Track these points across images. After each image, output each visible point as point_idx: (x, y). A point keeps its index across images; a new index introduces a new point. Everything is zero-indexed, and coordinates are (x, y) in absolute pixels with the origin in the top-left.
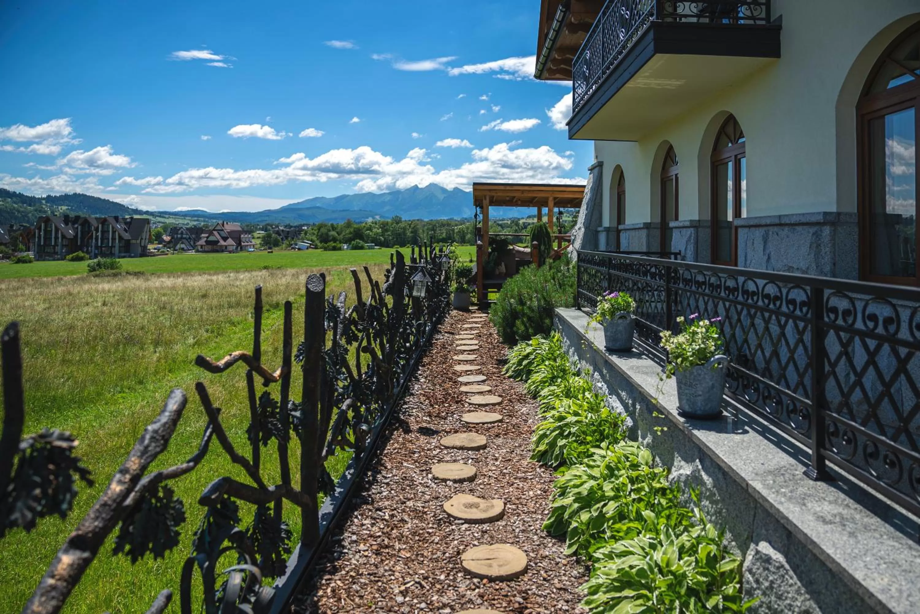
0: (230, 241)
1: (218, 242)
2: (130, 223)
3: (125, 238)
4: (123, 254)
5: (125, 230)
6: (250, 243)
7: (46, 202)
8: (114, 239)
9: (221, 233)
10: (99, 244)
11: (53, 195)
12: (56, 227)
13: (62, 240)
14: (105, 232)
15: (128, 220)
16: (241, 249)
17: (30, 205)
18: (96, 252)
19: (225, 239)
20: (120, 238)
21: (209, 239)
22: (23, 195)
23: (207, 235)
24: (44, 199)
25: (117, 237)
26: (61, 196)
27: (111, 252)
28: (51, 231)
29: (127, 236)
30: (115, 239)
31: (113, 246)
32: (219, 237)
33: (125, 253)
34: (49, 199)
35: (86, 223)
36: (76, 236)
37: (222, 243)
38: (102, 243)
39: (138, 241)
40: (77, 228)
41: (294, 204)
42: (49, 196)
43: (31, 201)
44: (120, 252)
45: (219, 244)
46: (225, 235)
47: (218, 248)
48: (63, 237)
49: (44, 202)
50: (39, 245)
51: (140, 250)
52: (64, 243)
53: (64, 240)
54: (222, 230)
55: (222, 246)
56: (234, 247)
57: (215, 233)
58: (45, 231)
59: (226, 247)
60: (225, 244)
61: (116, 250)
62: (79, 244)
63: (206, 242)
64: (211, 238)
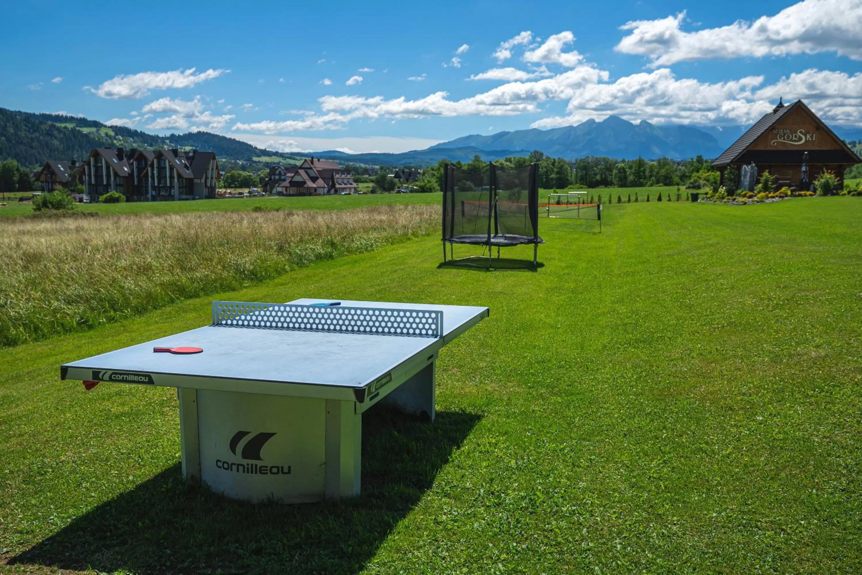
0: (320, 182)
1: (305, 183)
2: (193, 158)
3: (185, 176)
4: (185, 197)
5: (186, 166)
6: (349, 186)
7: (170, 142)
8: (172, 177)
9: (309, 171)
10: (156, 184)
11: (177, 133)
12: (107, 162)
13: (115, 179)
14: (161, 169)
15: (191, 154)
16: (336, 191)
17: (151, 145)
18: (154, 193)
19: (314, 179)
20: (180, 176)
21: (295, 179)
22: (144, 134)
23: (292, 175)
24: (167, 138)
25: (175, 175)
26: (185, 135)
27: (170, 193)
28: (102, 167)
29: (188, 174)
30: (174, 178)
31: (172, 187)
32: (305, 177)
33: (186, 194)
34: (173, 138)
35: (141, 158)
36: (131, 175)
37: (310, 184)
38: (159, 182)
39: (203, 181)
40: (132, 164)
41: (444, 144)
42: (173, 135)
43: (154, 140)
44: (181, 193)
45: (305, 186)
46: (315, 175)
47: (305, 191)
48: (116, 175)
49: (168, 141)
50: (90, 184)
51: (205, 191)
52: (118, 182)
53: (118, 179)
54: (311, 168)
55: (309, 188)
56: (326, 190)
57: (302, 172)
58: (96, 167)
59: (315, 189)
60: (314, 186)
61: (175, 191)
62: (136, 183)
63: (291, 182)
64: (297, 179)
